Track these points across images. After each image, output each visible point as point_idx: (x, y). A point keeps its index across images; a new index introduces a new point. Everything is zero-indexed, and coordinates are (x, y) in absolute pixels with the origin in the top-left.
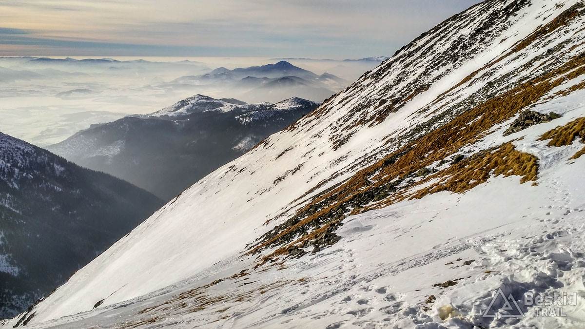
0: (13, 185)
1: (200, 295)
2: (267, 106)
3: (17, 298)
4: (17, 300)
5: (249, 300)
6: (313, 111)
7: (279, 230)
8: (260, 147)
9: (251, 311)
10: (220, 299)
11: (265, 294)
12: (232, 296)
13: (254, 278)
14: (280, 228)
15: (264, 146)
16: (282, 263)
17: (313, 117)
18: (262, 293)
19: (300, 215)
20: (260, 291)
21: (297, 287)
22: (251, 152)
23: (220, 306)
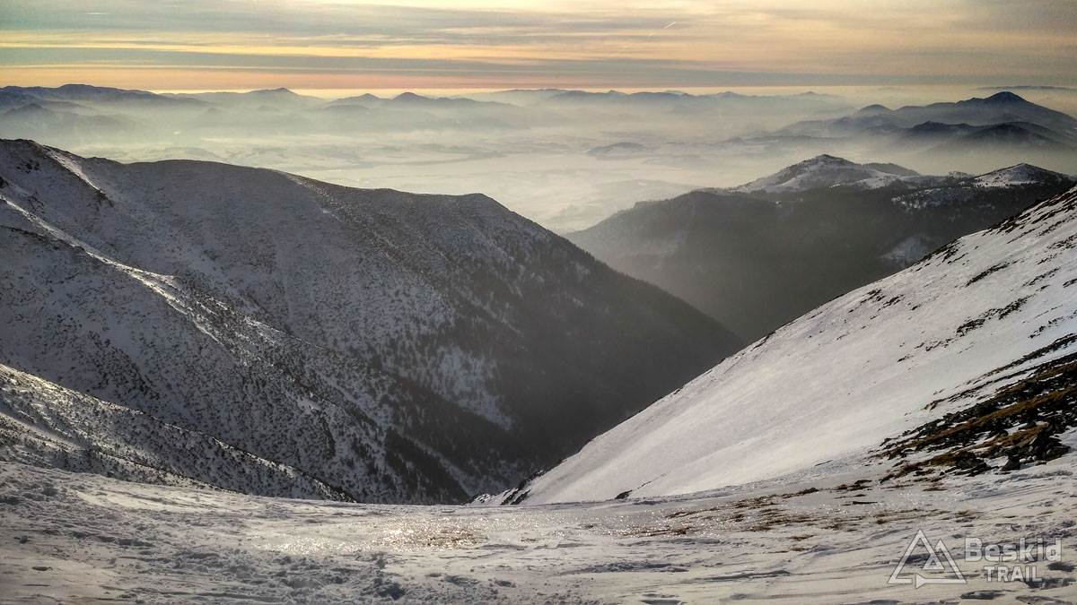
0: (515, 291)
1: (771, 507)
2: (961, 180)
3: (505, 464)
4: (504, 467)
5: (851, 530)
6: (1061, 194)
7: (953, 421)
8: (937, 260)
9: (849, 548)
10: (803, 519)
11: (886, 525)
12: (824, 518)
13: (875, 497)
14: (957, 417)
15: (946, 258)
16: (937, 480)
17: (1060, 205)
18: (880, 522)
19: (1002, 399)
20: (876, 520)
21: (947, 525)
22: (918, 267)
23: (798, 530)
